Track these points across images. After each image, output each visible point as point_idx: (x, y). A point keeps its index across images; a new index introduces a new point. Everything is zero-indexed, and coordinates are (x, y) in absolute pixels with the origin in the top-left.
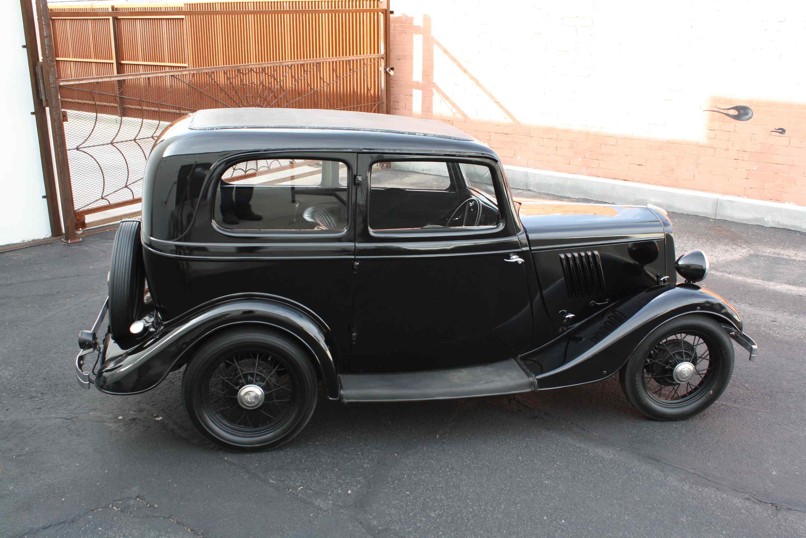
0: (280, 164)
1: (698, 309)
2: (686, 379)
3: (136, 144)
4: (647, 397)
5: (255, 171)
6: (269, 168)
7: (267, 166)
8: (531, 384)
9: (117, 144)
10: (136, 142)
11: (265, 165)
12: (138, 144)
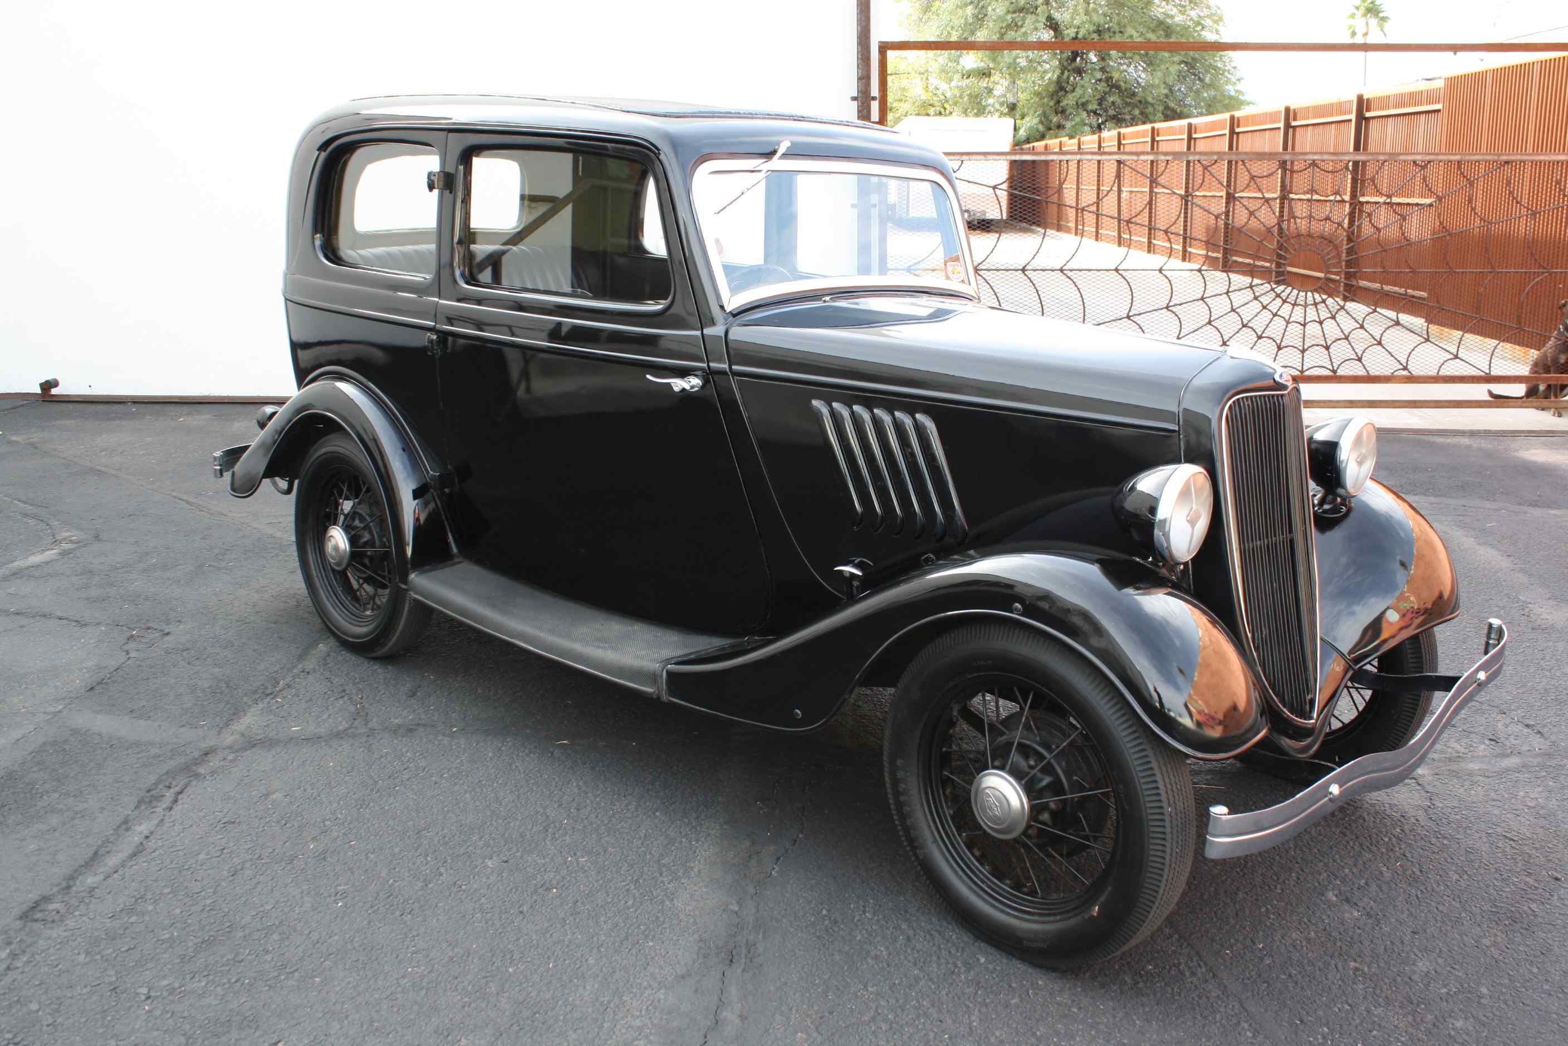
0: (1365, 368)
1: (1016, 609)
2: (998, 824)
3: (1026, 278)
4: (935, 841)
5: (1298, 373)
6: (1334, 371)
7: (1330, 367)
8: (653, 677)
9: (988, 273)
10: (1025, 275)
11: (1324, 365)
12: (1029, 278)
